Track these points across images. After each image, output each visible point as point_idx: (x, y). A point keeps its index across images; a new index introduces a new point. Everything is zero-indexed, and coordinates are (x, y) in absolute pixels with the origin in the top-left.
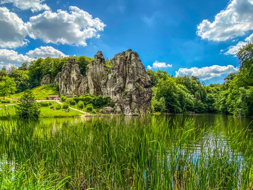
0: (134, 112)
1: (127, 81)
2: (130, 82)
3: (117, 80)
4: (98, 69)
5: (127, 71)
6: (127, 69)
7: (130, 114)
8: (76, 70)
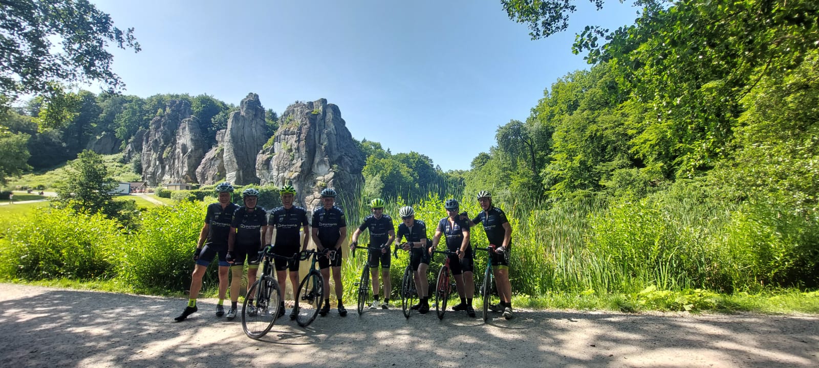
1: (317, 160)
2: (322, 162)
4: (247, 130)
5: (317, 142)
6: (317, 137)
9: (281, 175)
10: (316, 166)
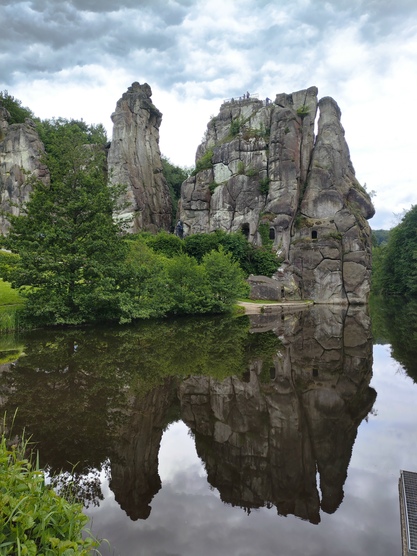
0: (356, 296)
1: (313, 192)
2: (322, 197)
3: (274, 185)
6: (306, 155)
7: (337, 300)
8: (31, 141)
9: (239, 218)
10: (311, 205)
